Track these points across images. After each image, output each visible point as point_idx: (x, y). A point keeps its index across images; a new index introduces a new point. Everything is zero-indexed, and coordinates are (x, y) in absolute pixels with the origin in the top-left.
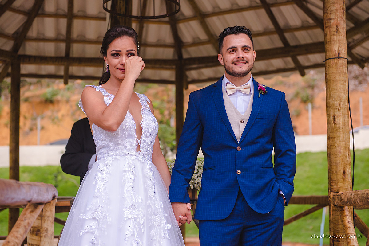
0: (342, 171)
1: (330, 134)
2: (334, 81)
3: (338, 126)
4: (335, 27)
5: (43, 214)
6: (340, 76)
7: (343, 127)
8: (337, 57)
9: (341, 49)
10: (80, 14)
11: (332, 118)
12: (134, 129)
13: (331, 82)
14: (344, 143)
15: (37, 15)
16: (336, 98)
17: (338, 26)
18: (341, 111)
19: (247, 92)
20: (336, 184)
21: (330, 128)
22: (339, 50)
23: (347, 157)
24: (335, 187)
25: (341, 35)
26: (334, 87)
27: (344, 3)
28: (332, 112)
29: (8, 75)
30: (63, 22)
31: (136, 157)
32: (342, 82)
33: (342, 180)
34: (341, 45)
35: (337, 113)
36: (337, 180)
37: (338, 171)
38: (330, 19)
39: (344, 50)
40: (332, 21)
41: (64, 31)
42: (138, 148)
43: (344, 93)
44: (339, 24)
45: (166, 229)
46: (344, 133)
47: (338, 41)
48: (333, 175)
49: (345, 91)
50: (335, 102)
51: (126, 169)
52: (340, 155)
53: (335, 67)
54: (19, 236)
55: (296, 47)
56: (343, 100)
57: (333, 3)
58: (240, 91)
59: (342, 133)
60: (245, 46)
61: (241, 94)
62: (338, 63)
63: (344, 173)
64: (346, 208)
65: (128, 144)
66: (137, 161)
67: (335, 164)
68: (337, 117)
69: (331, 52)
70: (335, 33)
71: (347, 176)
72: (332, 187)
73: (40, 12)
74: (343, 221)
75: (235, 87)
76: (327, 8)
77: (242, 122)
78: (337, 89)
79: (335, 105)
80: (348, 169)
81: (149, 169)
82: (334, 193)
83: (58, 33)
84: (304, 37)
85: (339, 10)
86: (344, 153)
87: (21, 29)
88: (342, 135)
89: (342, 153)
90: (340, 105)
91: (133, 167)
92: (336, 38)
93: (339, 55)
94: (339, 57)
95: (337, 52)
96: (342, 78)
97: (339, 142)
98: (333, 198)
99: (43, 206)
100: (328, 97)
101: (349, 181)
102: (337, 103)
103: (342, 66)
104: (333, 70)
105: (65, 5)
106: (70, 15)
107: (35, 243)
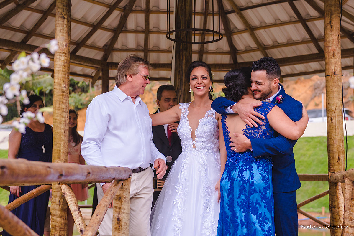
0: (337, 157)
1: (329, 130)
2: (331, 91)
3: (334, 124)
4: (332, 52)
5: (123, 187)
6: (335, 88)
7: (338, 125)
8: (334, 74)
9: (336, 68)
10: (155, 30)
11: (330, 118)
12: (190, 134)
13: (329, 92)
14: (339, 137)
15: (122, 32)
16: (332, 104)
17: (335, 51)
18: (337, 113)
20: (333, 166)
21: (329, 126)
22: (335, 69)
23: (340, 147)
24: (332, 168)
25: (337, 58)
26: (331, 96)
27: (339, 34)
28: (330, 114)
29: (99, 78)
30: (142, 36)
31: (192, 152)
32: (338, 92)
33: (337, 163)
34: (336, 66)
35: (334, 115)
36: (334, 164)
37: (334, 157)
38: (328, 47)
39: (339, 69)
40: (330, 48)
41: (142, 43)
42: (194, 146)
43: (339, 101)
44: (335, 50)
46: (338, 129)
47: (334, 63)
48: (331, 160)
49: (339, 99)
50: (332, 107)
52: (336, 145)
53: (332, 82)
56: (338, 106)
57: (330, 35)
59: (337, 129)
62: (334, 78)
63: (339, 158)
64: (340, 184)
67: (332, 152)
68: (334, 118)
69: (329, 71)
70: (332, 57)
71: (341, 160)
72: (330, 169)
73: (123, 29)
74: (336, 193)
76: (326, 38)
78: (333, 98)
79: (332, 110)
80: (341, 156)
81: (201, 158)
82: (331, 173)
83: (138, 45)
85: (335, 40)
86: (338, 144)
87: (109, 43)
88: (337, 131)
89: (337, 144)
90: (335, 109)
92: (333, 60)
93: (335, 72)
94: (335, 74)
95: (333, 71)
96: (337, 89)
97: (336, 137)
98: (331, 176)
99: (123, 182)
100: (328, 103)
101: (342, 164)
102: (333, 108)
103: (337, 81)
104: (330, 84)
105: (142, 24)
106: (147, 31)
107: (118, 206)
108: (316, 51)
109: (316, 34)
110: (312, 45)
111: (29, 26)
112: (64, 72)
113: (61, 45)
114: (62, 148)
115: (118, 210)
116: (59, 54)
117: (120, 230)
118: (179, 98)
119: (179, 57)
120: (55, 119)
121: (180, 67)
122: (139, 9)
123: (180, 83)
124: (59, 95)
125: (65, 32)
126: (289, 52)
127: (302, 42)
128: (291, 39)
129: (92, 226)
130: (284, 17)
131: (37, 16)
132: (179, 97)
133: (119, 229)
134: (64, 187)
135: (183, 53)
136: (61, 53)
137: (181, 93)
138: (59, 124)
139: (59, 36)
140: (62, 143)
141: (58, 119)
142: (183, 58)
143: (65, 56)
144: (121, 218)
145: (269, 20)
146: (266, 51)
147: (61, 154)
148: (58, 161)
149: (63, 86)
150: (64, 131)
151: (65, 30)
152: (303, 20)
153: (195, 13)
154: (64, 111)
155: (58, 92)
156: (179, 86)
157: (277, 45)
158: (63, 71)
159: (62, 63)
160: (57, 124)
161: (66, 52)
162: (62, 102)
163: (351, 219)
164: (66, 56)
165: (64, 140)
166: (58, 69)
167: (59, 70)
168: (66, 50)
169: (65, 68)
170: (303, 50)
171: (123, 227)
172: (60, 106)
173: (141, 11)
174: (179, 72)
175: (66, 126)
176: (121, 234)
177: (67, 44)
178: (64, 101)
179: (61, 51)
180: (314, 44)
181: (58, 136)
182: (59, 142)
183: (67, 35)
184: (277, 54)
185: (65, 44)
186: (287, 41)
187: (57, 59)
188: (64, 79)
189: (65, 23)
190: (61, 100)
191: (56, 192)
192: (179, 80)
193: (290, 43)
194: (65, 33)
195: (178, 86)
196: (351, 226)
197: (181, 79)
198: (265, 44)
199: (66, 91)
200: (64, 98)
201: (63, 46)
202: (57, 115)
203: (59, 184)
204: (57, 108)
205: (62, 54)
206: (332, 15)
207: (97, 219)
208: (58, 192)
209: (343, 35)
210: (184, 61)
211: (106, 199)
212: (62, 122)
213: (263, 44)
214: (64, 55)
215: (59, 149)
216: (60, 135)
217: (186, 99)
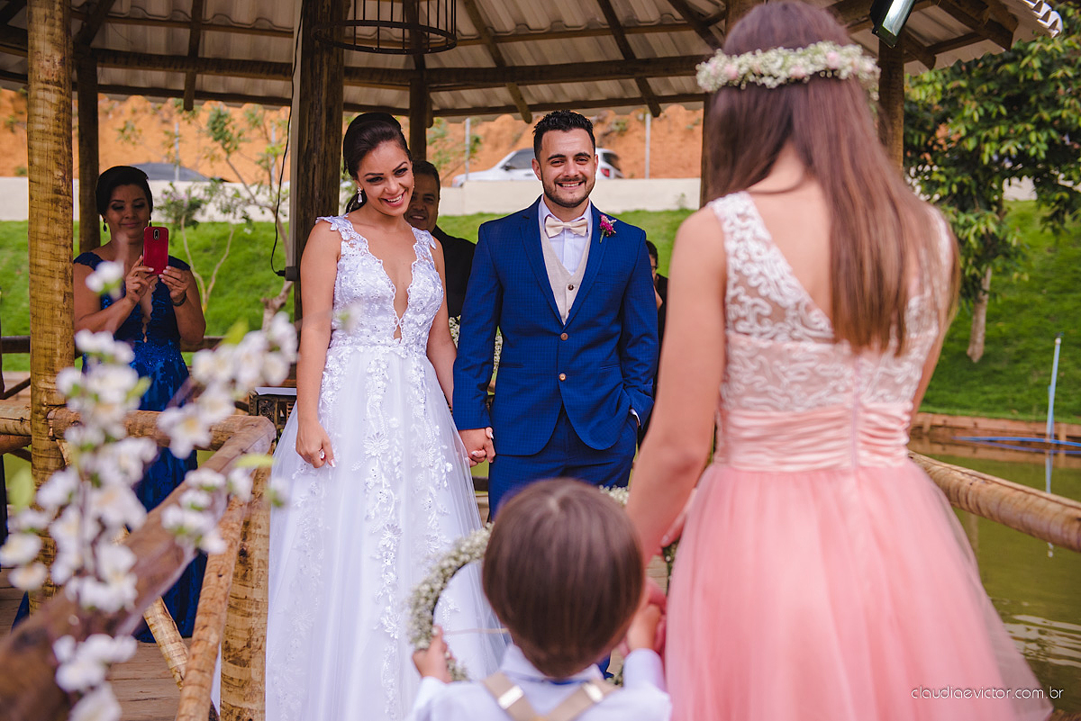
12: (391, 300)
19: (581, 232)
31: (391, 349)
41: (187, 5)
42: (398, 334)
45: (443, 471)
51: (373, 370)
54: (235, 525)
55: (647, 62)
58: (569, 230)
60: (580, 154)
61: (570, 235)
65: (379, 327)
66: (393, 355)
75: (561, 223)
77: (571, 288)
81: (416, 369)
83: (175, 9)
84: (662, 45)
91: (384, 366)
108: (616, 54)
110: (609, 41)
112: (59, 135)
113: (48, 61)
114: (59, 342)
116: (41, 85)
117: (248, 578)
118: (311, 174)
119: (312, 67)
120: (36, 265)
121: (315, 93)
123: (315, 136)
124: (45, 201)
125: (58, 23)
126: (553, 52)
127: (587, 31)
128: (561, 21)
129: (213, 610)
132: (311, 169)
133: (245, 575)
135: (322, 59)
136: (47, 82)
137: (316, 161)
138: (49, 279)
139: (40, 35)
140: (59, 329)
141: (44, 266)
142: (321, 70)
143: (61, 92)
144: (249, 550)
146: (499, 45)
147: (57, 360)
148: (48, 378)
149: (56, 176)
150: (61, 298)
151: (57, 18)
154: (62, 243)
155: (43, 192)
156: (312, 141)
157: (525, 33)
158: (54, 134)
159: (51, 113)
160: (42, 278)
161: (62, 81)
162: (56, 220)
164: (63, 91)
165: (63, 322)
166: (41, 127)
167: (43, 132)
168: (62, 75)
169: (61, 124)
170: (587, 49)
171: (255, 570)
172: (51, 232)
174: (312, 106)
175: (66, 283)
176: (250, 589)
177: (64, 58)
178: (60, 216)
179: (47, 78)
180: (616, 38)
181: (47, 313)
182: (49, 329)
183: (62, 33)
184: (523, 54)
185: (58, 57)
186: (551, 26)
187: (37, 98)
188: (59, 157)
190: (53, 214)
191: (46, 460)
192: (312, 126)
193: (558, 31)
194: (59, 27)
195: (309, 141)
197: (317, 124)
198: (497, 29)
199: (65, 190)
200: (61, 209)
201: (54, 63)
202: (42, 254)
203: (53, 439)
204: (40, 236)
205: (50, 87)
207: (222, 588)
208: (51, 460)
209: (686, 22)
210: (325, 79)
211: (230, 521)
212: (57, 275)
213: (492, 28)
214: (56, 88)
215: (49, 345)
216: (53, 309)
217: (328, 176)
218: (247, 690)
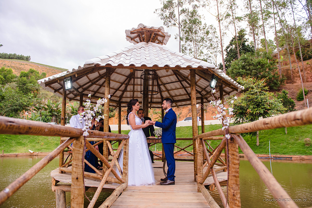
4: (193, 98)
10: (136, 91)
11: (193, 120)
13: (193, 111)
15: (125, 91)
16: (194, 114)
24: (194, 135)
25: (195, 100)
27: (195, 92)
29: (118, 107)
30: (132, 93)
32: (195, 111)
34: (195, 102)
35: (194, 118)
38: (192, 96)
48: (194, 132)
49: (196, 113)
57: (193, 92)
63: (196, 132)
64: (196, 140)
67: (194, 130)
69: (192, 104)
74: (195, 143)
79: (194, 116)
82: (194, 137)
83: (131, 96)
85: (194, 94)
87: (121, 95)
88: (195, 122)
92: (193, 101)
94: (194, 105)
97: (195, 125)
103: (195, 107)
104: (193, 108)
105: (132, 89)
106: (134, 91)
107: (125, 147)
109: (189, 92)
110: (187, 95)
111: (95, 90)
115: (125, 148)
117: (126, 155)
119: (144, 99)
122: (131, 84)
124: (105, 112)
126: (180, 98)
130: (178, 87)
131: (98, 86)
134: (107, 142)
139: (106, 93)
144: (126, 151)
145: (174, 88)
149: (107, 109)
152: (185, 88)
153: (149, 85)
157: (176, 96)
163: (199, 150)
167: (106, 104)
169: (108, 103)
170: (185, 97)
173: (132, 85)
184: (176, 98)
188: (107, 107)
189: (108, 89)
193: (181, 95)
196: (199, 153)
197: (145, 106)
198: (172, 95)
203: (106, 141)
206: (193, 86)
209: (197, 92)
218: (126, 169)
